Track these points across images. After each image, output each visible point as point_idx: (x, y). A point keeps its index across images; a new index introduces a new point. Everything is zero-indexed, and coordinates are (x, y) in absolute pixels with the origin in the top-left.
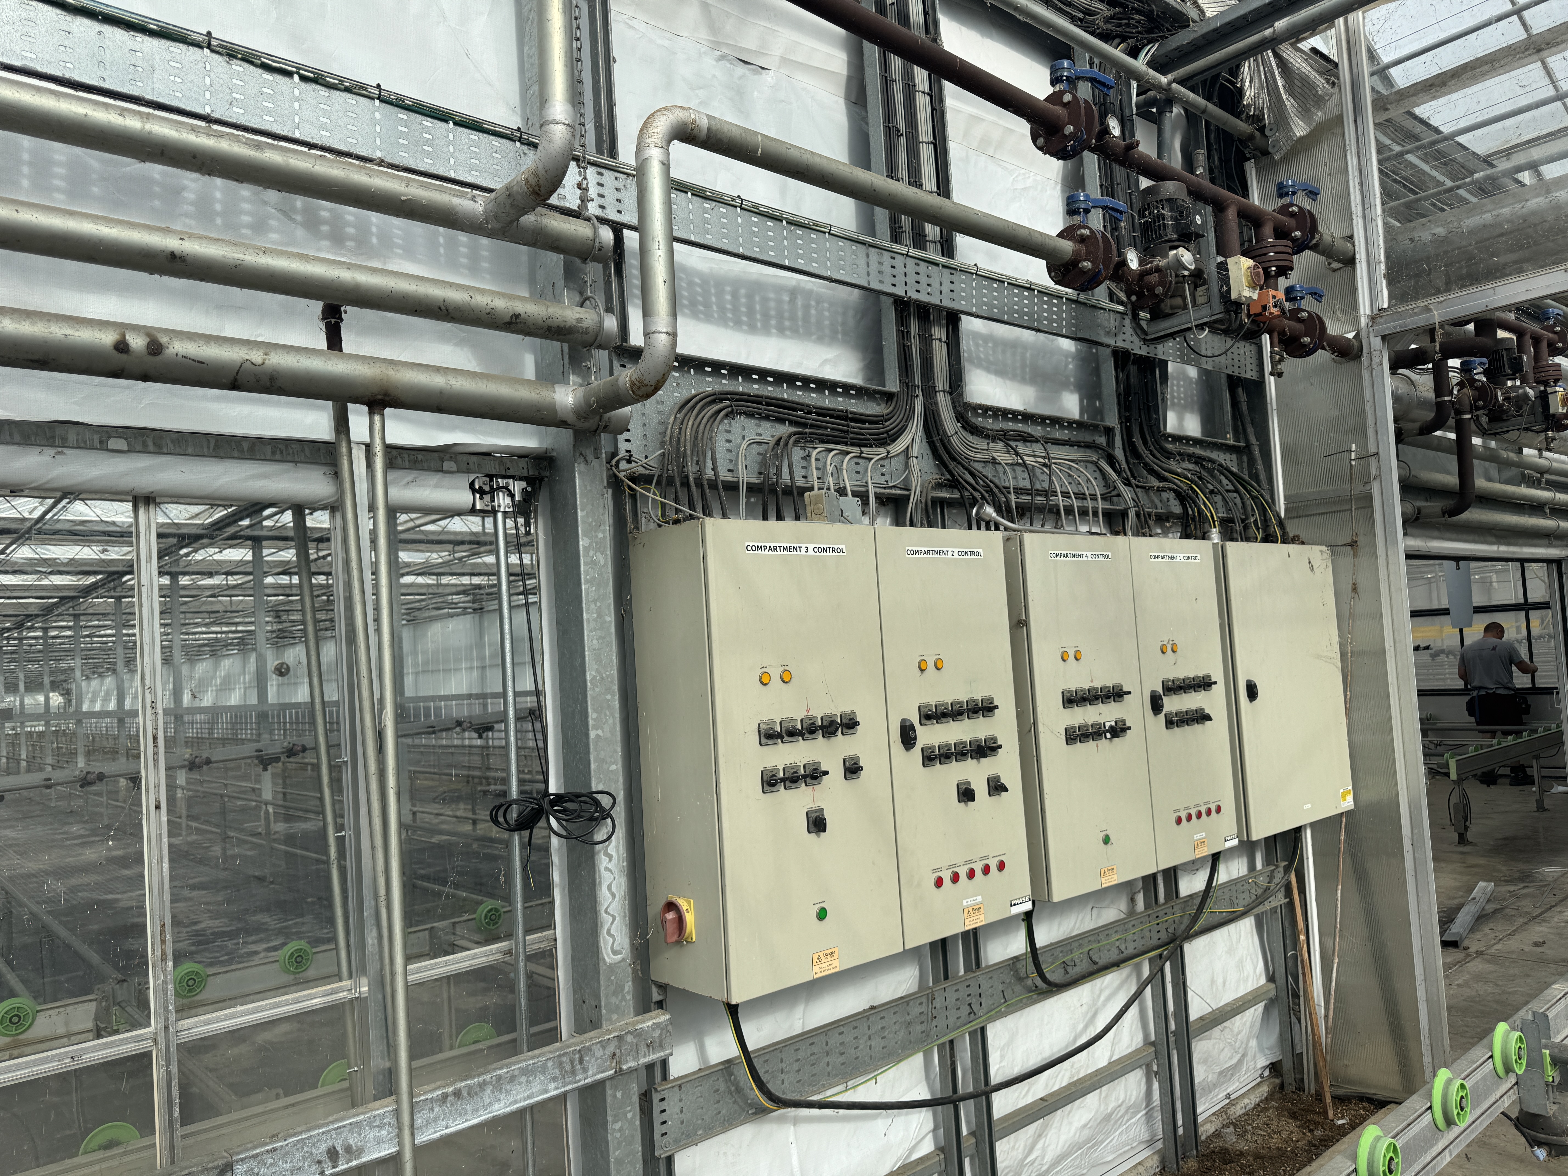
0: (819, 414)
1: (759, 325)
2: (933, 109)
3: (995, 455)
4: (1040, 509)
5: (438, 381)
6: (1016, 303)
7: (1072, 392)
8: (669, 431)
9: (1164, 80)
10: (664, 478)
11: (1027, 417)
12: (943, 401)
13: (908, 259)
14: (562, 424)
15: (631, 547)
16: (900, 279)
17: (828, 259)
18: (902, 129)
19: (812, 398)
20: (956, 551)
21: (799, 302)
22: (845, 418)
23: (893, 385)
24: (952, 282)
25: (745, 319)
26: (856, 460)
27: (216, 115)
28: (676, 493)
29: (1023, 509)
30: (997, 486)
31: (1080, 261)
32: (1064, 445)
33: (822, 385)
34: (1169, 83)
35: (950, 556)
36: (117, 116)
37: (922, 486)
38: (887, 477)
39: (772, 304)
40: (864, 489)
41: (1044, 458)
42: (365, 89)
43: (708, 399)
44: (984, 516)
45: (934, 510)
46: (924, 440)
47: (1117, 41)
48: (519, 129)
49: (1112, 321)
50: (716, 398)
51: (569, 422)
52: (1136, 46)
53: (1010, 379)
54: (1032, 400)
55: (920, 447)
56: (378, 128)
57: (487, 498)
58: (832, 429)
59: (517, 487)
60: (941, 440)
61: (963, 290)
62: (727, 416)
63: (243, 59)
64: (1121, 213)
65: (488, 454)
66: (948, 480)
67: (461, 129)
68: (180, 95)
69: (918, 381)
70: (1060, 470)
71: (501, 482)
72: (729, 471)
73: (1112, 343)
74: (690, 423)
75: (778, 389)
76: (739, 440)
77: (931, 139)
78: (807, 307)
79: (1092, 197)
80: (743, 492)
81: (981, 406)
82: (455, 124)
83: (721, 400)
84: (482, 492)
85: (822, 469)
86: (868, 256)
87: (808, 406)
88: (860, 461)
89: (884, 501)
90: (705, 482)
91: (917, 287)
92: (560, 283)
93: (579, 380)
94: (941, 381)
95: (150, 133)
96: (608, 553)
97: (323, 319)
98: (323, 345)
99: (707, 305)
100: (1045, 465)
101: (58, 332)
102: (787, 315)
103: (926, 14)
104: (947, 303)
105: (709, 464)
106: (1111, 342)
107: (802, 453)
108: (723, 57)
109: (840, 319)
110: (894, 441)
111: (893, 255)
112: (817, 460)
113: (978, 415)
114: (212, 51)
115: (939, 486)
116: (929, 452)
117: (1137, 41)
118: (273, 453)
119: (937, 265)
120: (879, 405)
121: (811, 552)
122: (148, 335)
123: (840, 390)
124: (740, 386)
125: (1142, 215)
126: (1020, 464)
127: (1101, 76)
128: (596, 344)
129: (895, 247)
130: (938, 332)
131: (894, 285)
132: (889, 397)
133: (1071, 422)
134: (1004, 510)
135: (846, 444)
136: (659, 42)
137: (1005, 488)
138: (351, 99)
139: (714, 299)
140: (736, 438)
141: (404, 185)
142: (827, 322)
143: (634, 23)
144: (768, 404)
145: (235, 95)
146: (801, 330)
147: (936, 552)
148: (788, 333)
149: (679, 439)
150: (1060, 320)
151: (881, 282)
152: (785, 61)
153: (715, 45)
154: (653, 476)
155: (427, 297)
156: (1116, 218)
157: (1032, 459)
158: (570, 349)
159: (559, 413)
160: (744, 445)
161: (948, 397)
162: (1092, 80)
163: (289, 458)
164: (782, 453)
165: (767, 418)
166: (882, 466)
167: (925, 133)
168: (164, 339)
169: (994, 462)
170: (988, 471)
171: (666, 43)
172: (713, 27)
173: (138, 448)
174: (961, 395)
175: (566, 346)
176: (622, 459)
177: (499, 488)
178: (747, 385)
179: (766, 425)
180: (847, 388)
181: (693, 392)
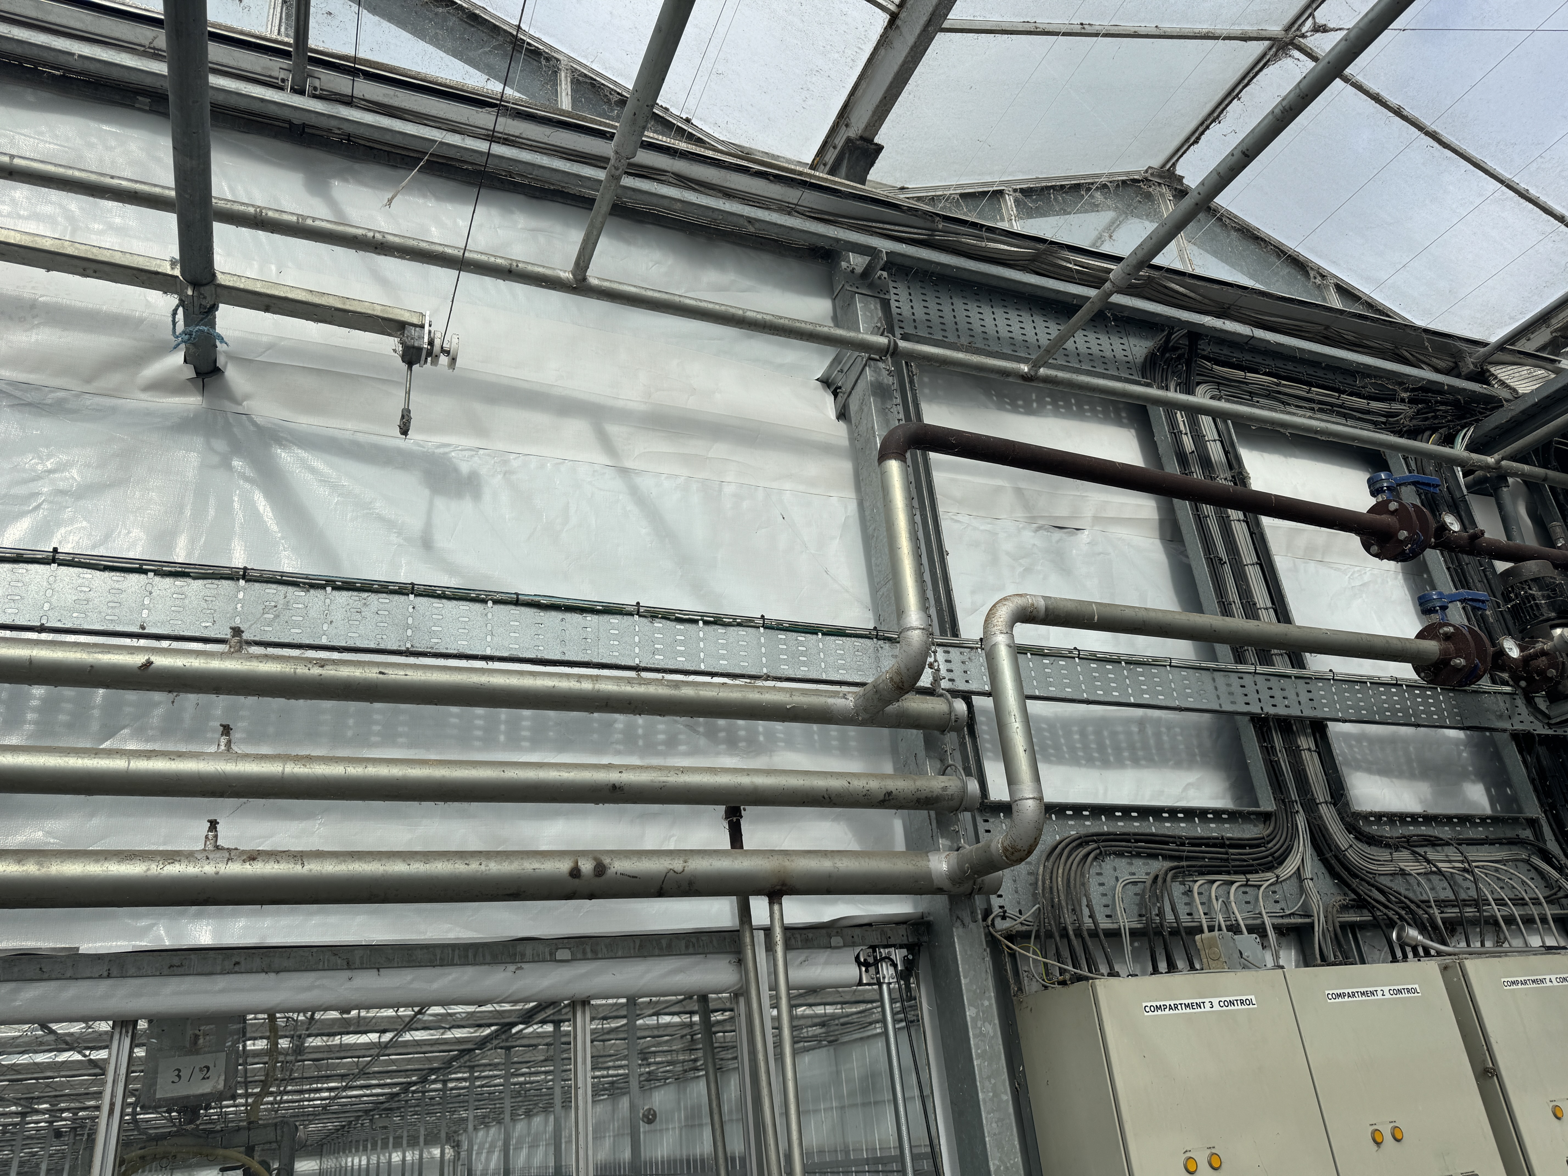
0: (1193, 845)
1: (1112, 759)
2: (1252, 534)
3: (1402, 865)
4: (1474, 922)
5: (825, 865)
6: (1385, 702)
7: (1473, 782)
8: (1040, 883)
9: (1491, 460)
10: (1042, 934)
11: (1429, 819)
12: (1328, 814)
13: (1257, 677)
14: (939, 891)
15: (1017, 1012)
16: (1253, 697)
17: (1174, 690)
18: (1225, 557)
19: (1183, 829)
20: (1386, 989)
21: (1149, 731)
22: (1223, 845)
23: (1267, 804)
24: (1309, 691)
25: (1096, 755)
26: (1243, 889)
27: (643, 665)
28: (1057, 949)
29: (1451, 924)
30: (1412, 902)
31: (1450, 659)
32: (1482, 844)
33: (1190, 813)
34: (1498, 462)
35: (1380, 996)
36: (575, 683)
37: (1326, 911)
38: (1283, 904)
39: (1122, 737)
40: (1258, 922)
41: (1462, 862)
42: (753, 621)
43: (1074, 844)
44: (1407, 941)
45: (1345, 935)
46: (1316, 858)
47: (1427, 433)
48: (875, 628)
49: (1502, 704)
50: (1082, 841)
51: (945, 889)
52: (1450, 434)
53: (1397, 777)
54: (1429, 797)
55: (1312, 868)
56: (763, 650)
57: (872, 970)
58: (1209, 859)
59: (898, 955)
60: (1336, 857)
61: (1323, 697)
62: (1096, 858)
63: (662, 618)
64: (1483, 602)
65: (870, 925)
66: (1353, 900)
67: (828, 638)
68: (617, 654)
69: (1294, 796)
70: (1486, 874)
71: (884, 952)
72: (1107, 916)
73: (1509, 727)
74: (1060, 871)
75: (1145, 824)
76: (1112, 882)
77: (1255, 560)
78: (1158, 735)
79: (1446, 592)
80: (1126, 939)
81: (1371, 814)
82: (824, 634)
83: (1087, 843)
84: (867, 964)
85: (1207, 903)
86: (1214, 680)
87: (1180, 837)
88: (1248, 889)
89: (1282, 931)
90: (1085, 934)
91: (1273, 701)
92: (922, 753)
93: (948, 843)
94: (1320, 792)
95: (598, 691)
96: (997, 1021)
97: (726, 818)
98: (727, 845)
99: (1057, 747)
100: (1465, 870)
101: (530, 867)
102: (1138, 745)
103: (1226, 453)
104: (1308, 713)
105: (1086, 912)
106: (1507, 725)
107: (1182, 888)
108: (1040, 528)
109: (1195, 742)
110: (1281, 863)
111: (1240, 675)
112: (1200, 894)
113: (1372, 823)
114: (640, 616)
115: (1344, 908)
116: (1324, 870)
117: (1450, 429)
118: (687, 947)
119: (1290, 677)
120: (1255, 826)
121: (1217, 1007)
122: (595, 859)
123: (1210, 816)
124: (1104, 826)
125: (1507, 600)
126: (1434, 873)
127: (1421, 477)
128: (962, 807)
129: (1240, 667)
130: (1306, 743)
131: (1247, 704)
132: (1266, 817)
133: (1483, 819)
134: (1428, 928)
135: (1229, 873)
136: (982, 528)
137: (1423, 902)
138: (742, 631)
139: (1063, 741)
140: (1109, 881)
141: (788, 695)
142: (1182, 747)
143: (959, 518)
144: (1137, 841)
145: (656, 646)
146: (1156, 758)
147: (1363, 994)
148: (1143, 762)
149: (1051, 888)
150: (1439, 712)
151: (1233, 703)
152: (1097, 519)
153: (1032, 520)
154: (1031, 931)
155: (813, 789)
156: (1479, 609)
157: (1448, 865)
158: (937, 814)
159: (935, 882)
160: (1119, 888)
161: (1332, 807)
162: (1414, 483)
163: (700, 950)
164: (1162, 892)
165: (1138, 855)
166: (1274, 892)
167: (1248, 555)
168: (606, 861)
169: (1403, 873)
170: (1398, 885)
171: (989, 527)
172: (1027, 506)
173: (579, 956)
174: (1347, 804)
175: (933, 813)
176: (997, 916)
177: (883, 959)
178: (1110, 823)
179: (1138, 862)
180: (1218, 814)
181: (1058, 837)
